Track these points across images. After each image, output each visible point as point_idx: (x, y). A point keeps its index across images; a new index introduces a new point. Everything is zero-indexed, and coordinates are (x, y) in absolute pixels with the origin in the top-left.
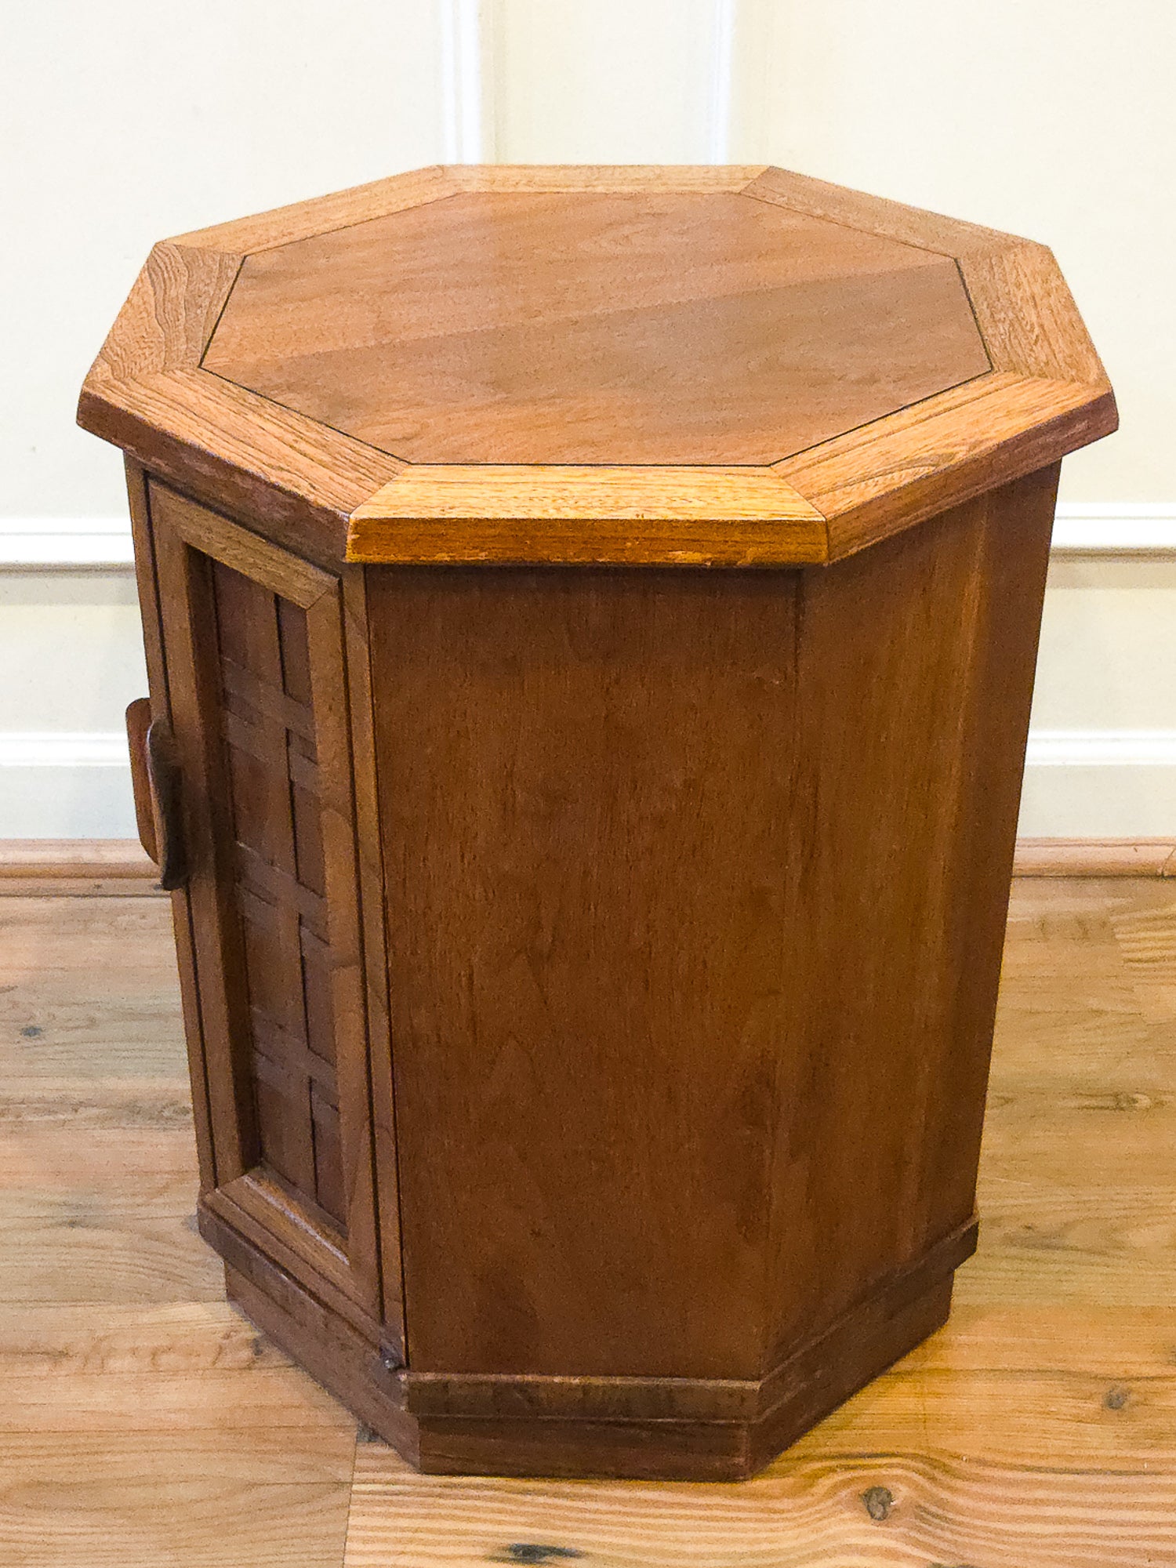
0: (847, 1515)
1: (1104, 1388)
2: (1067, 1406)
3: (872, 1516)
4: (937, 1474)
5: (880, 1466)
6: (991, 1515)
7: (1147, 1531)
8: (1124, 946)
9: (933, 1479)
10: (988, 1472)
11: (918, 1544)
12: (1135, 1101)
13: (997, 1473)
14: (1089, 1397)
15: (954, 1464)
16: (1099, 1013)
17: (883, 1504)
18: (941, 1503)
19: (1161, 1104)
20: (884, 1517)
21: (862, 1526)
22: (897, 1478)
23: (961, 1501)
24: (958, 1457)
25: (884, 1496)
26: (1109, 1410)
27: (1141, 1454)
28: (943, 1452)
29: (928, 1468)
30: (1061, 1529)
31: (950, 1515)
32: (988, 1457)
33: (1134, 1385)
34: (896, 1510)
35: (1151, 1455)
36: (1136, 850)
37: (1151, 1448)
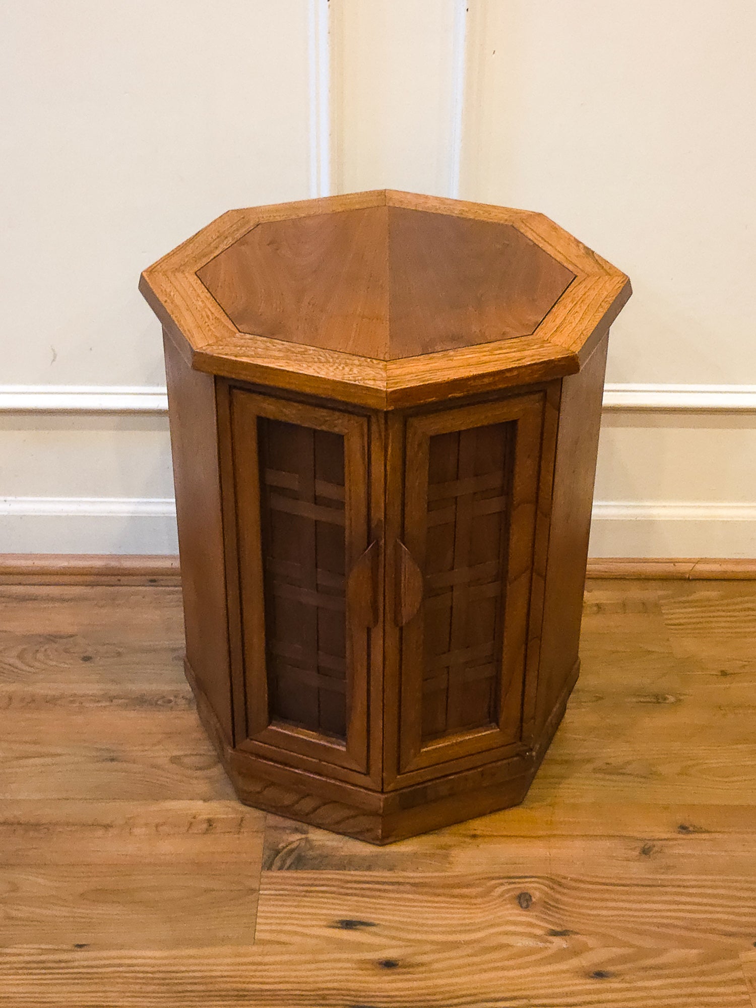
0: (509, 906)
1: (641, 844)
3: (522, 907)
4: (555, 886)
5: (526, 882)
6: (580, 907)
7: (658, 914)
8: (666, 617)
9: (552, 889)
10: (582, 885)
11: (544, 920)
12: (666, 699)
13: (586, 886)
14: (634, 849)
15: (563, 881)
16: (649, 652)
18: (557, 901)
19: (680, 700)
22: (536, 889)
23: (565, 899)
24: (565, 878)
27: (658, 876)
28: (558, 876)
29: (551, 884)
30: (616, 912)
31: (560, 906)
32: (581, 878)
33: (655, 843)
34: (533, 904)
35: (663, 877)
36: (674, 565)
37: (663, 873)
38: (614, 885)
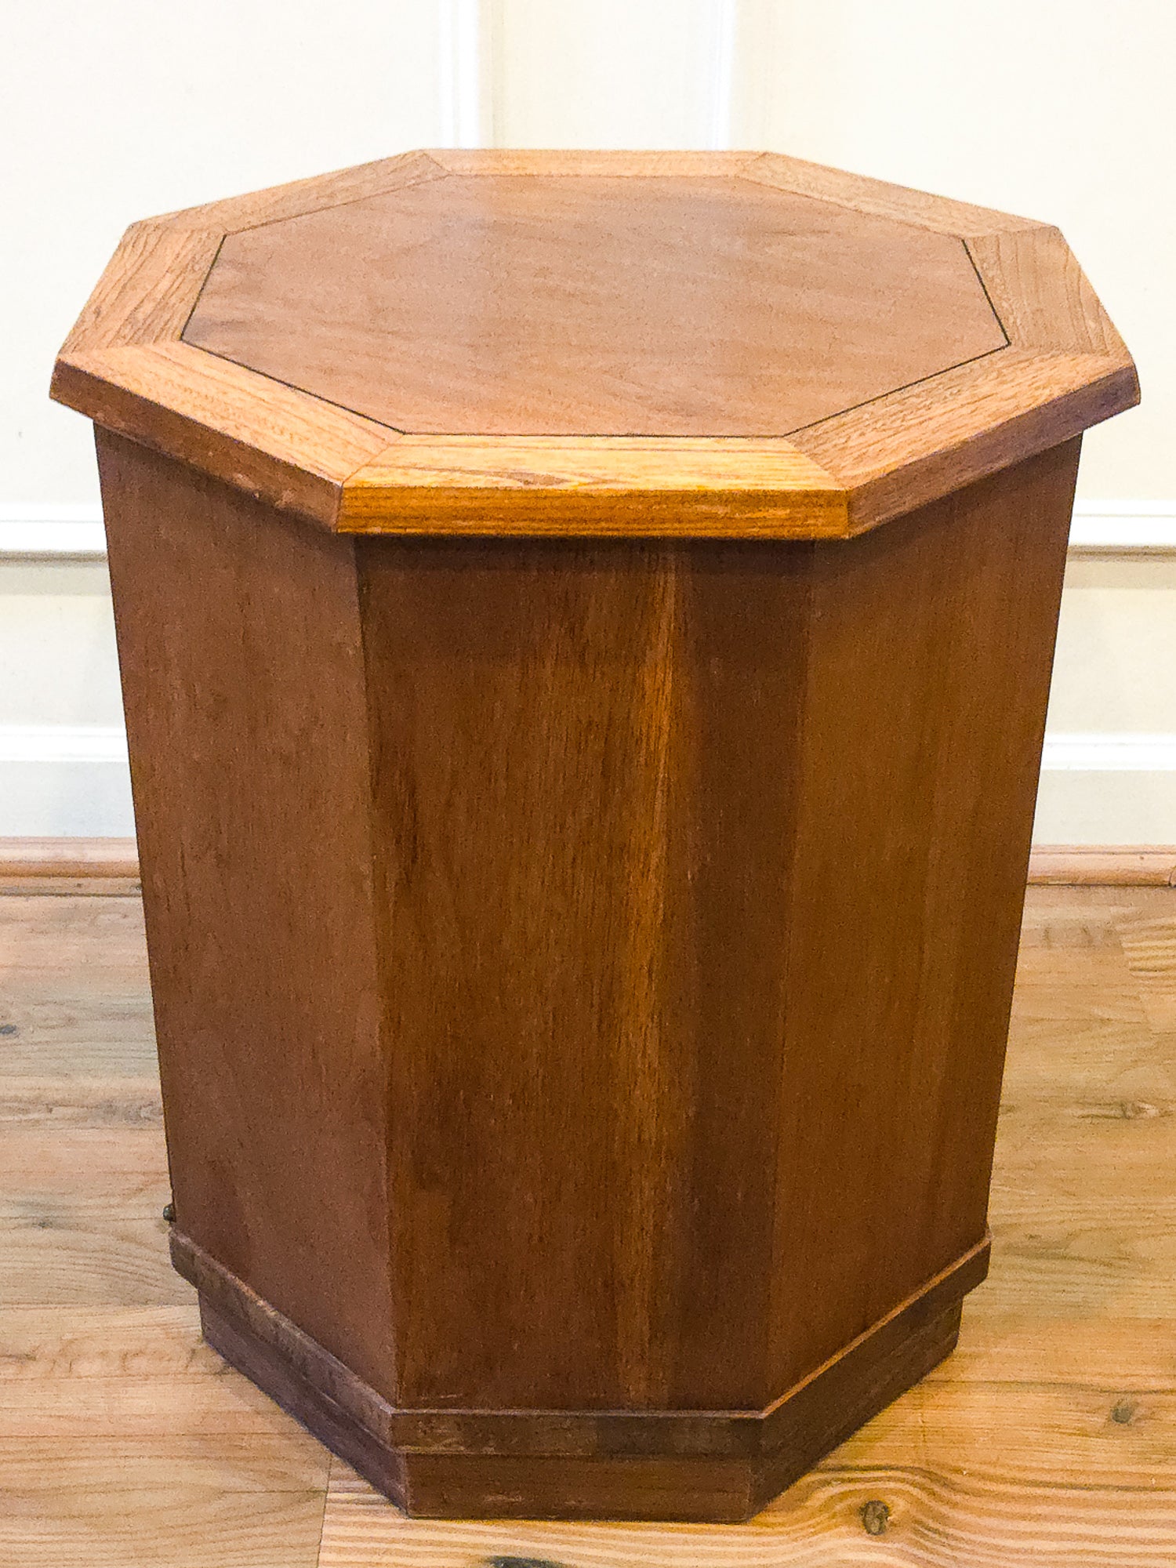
0: (844, 1529)
1: (1110, 1402)
2: (1070, 1419)
3: (869, 1531)
4: (936, 1488)
5: (876, 1479)
6: (990, 1531)
8: (1131, 954)
9: (932, 1493)
10: (991, 1486)
11: (916, 1560)
12: (1141, 1110)
13: (1001, 1488)
14: (1095, 1411)
15: (953, 1477)
16: (1103, 1021)
17: (880, 1518)
18: (943, 1520)
19: (1168, 1113)
20: (881, 1531)
21: (860, 1541)
22: (896, 1492)
23: (961, 1516)
24: (959, 1471)
25: (880, 1510)
26: (1115, 1424)
27: (1149, 1470)
28: (943, 1466)
29: (928, 1483)
30: (1067, 1545)
31: (951, 1531)
32: (990, 1470)
33: (1139, 1398)
34: (892, 1524)
35: (1159, 1470)
36: (1141, 858)
37: (1159, 1463)
38: (1060, 1486)
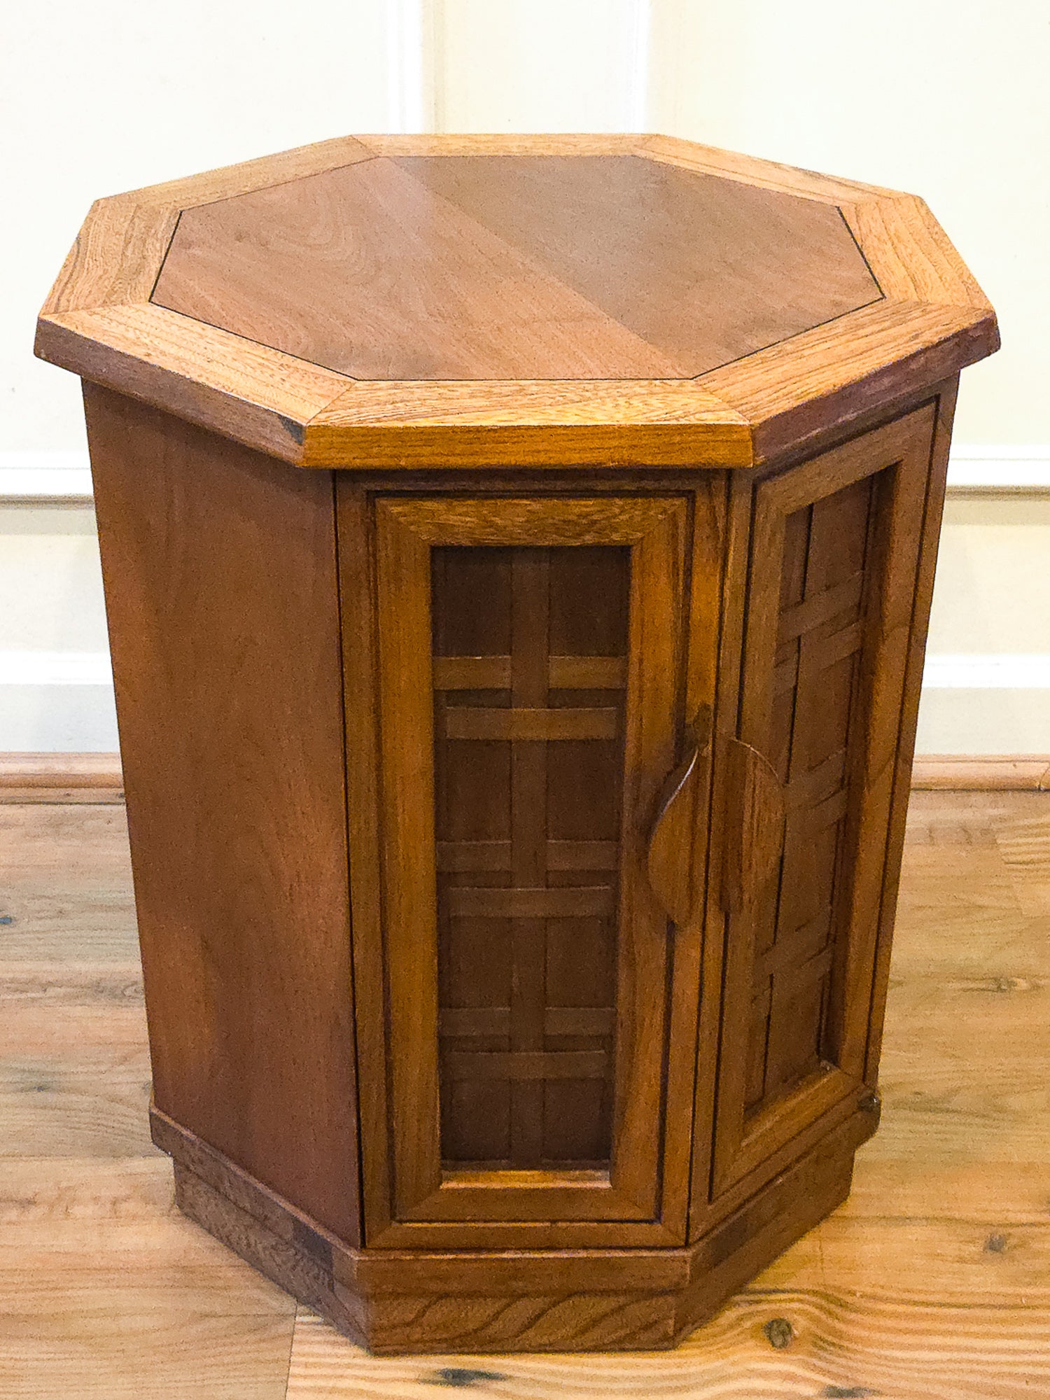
0: (751, 1343)
2: (951, 1249)
3: (773, 1345)
4: (834, 1308)
5: (780, 1301)
6: (881, 1344)
7: (1026, 1358)
8: (1002, 850)
9: (830, 1313)
10: (882, 1306)
11: (815, 1368)
13: (889, 1307)
14: (972, 1241)
15: (849, 1299)
18: (839, 1334)
19: (1038, 987)
20: (784, 1345)
21: (766, 1353)
23: (855, 1332)
24: (852, 1293)
25: (783, 1327)
26: (990, 1252)
27: (1022, 1290)
28: (838, 1289)
29: (824, 1303)
30: (945, 1355)
31: (846, 1344)
32: (879, 1292)
33: (1012, 1230)
34: (794, 1339)
35: (1030, 1291)
36: (1015, 765)
37: (1029, 1284)
38: (941, 1305)
